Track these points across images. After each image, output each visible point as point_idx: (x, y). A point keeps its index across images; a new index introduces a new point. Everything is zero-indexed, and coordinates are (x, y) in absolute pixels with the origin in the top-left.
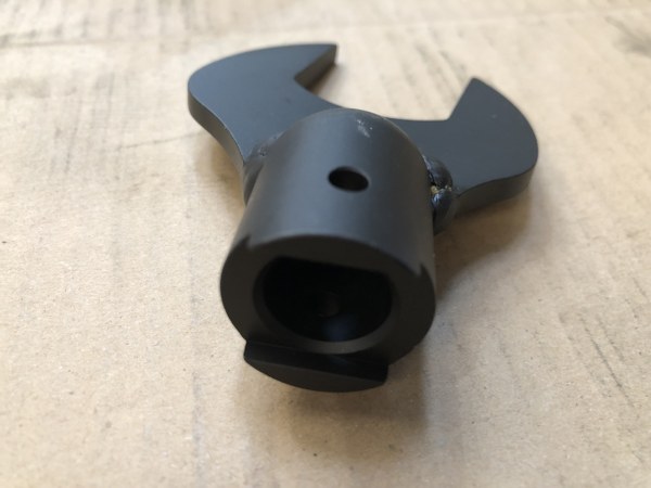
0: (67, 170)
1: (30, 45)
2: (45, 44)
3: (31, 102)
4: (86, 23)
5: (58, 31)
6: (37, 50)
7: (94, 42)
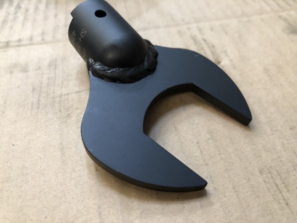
0: (38, 108)
1: (19, 46)
2: (26, 45)
3: (21, 75)
4: (43, 33)
5: (31, 39)
6: (22, 48)
7: (46, 43)
